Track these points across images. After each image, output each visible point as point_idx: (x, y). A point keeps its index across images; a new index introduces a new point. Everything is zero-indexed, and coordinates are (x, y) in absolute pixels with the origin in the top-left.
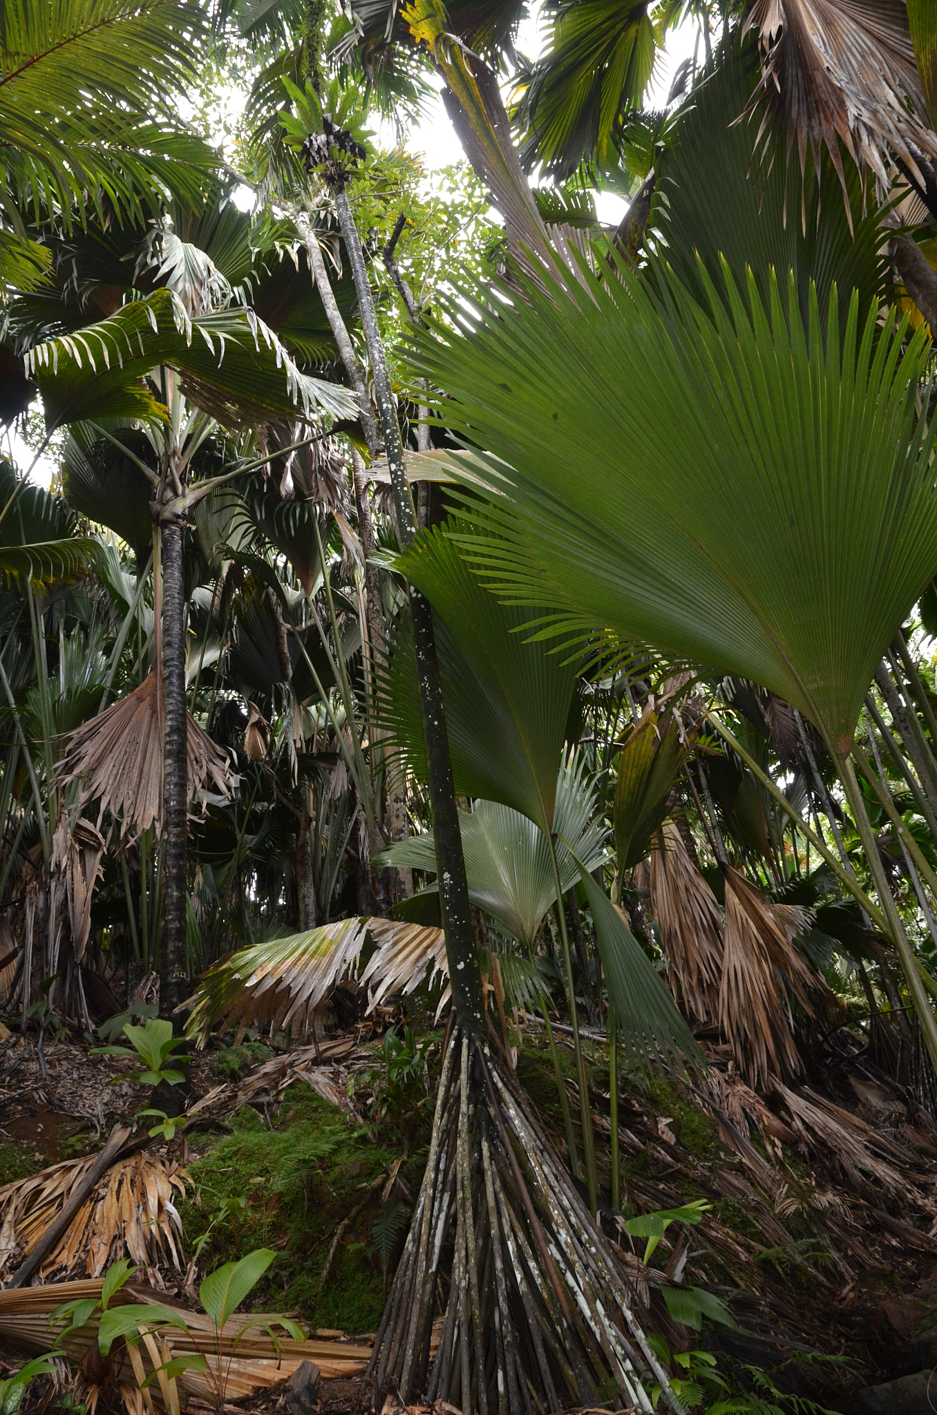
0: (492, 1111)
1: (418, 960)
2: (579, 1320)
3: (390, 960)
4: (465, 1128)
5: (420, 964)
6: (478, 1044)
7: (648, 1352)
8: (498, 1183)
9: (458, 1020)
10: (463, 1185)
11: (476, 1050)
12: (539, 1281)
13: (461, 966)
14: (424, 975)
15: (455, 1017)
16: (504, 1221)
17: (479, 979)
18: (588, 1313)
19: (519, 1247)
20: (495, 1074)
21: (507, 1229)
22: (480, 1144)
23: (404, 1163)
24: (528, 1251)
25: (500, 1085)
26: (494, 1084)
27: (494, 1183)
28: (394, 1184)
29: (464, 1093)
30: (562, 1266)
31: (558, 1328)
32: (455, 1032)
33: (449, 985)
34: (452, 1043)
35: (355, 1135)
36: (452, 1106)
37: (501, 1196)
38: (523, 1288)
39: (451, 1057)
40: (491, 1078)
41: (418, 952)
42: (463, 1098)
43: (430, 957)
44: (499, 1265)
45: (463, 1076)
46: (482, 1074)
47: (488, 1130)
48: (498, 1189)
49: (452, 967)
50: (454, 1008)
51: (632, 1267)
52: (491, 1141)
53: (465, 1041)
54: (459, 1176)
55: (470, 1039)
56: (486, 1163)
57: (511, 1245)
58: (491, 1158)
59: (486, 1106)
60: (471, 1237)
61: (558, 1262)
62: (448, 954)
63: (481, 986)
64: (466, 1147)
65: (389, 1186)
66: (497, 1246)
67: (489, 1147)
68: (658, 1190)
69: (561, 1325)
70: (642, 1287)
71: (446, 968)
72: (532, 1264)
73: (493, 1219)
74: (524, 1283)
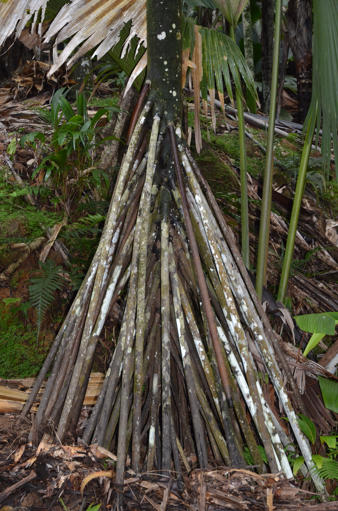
0: (177, 194)
1: (112, 22)
2: (237, 396)
3: (81, 18)
4: (147, 207)
5: (114, 27)
6: (170, 124)
7: (297, 431)
8: (174, 264)
9: (152, 96)
10: (138, 261)
11: (168, 129)
12: (203, 357)
13: (162, 36)
14: (118, 40)
15: (148, 92)
16: (175, 300)
17: (180, 54)
18: (246, 390)
19: (187, 325)
20: (184, 157)
21: (177, 307)
22: (159, 224)
23: (64, 228)
24: (195, 330)
25: (189, 169)
26: (183, 168)
27: (169, 264)
28: (52, 248)
29: (151, 172)
30: (227, 347)
31: (216, 401)
32: (147, 108)
33: (145, 56)
34: (142, 119)
35: (15, 194)
36: (134, 183)
37: (175, 276)
38: (187, 361)
39: (139, 133)
40: (180, 161)
41: (113, 13)
42: (149, 177)
43: (126, 21)
44: (166, 338)
45: (151, 155)
46: (171, 155)
47: (169, 212)
48: (173, 270)
49: (152, 36)
50: (148, 81)
51: (292, 356)
52: (171, 223)
53: (157, 119)
54: (136, 253)
55: (162, 117)
56: (164, 244)
57: (179, 323)
58: (170, 240)
59: (170, 187)
60: (141, 310)
61: (224, 343)
62: (149, 19)
63: (181, 61)
64: (146, 226)
65: (47, 249)
66: (166, 322)
67: (169, 229)
68: (317, 288)
69: (220, 397)
70: (299, 375)
71: (143, 36)
72: (198, 342)
73: (165, 297)
74: (188, 357)
